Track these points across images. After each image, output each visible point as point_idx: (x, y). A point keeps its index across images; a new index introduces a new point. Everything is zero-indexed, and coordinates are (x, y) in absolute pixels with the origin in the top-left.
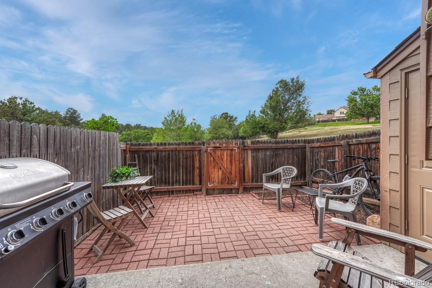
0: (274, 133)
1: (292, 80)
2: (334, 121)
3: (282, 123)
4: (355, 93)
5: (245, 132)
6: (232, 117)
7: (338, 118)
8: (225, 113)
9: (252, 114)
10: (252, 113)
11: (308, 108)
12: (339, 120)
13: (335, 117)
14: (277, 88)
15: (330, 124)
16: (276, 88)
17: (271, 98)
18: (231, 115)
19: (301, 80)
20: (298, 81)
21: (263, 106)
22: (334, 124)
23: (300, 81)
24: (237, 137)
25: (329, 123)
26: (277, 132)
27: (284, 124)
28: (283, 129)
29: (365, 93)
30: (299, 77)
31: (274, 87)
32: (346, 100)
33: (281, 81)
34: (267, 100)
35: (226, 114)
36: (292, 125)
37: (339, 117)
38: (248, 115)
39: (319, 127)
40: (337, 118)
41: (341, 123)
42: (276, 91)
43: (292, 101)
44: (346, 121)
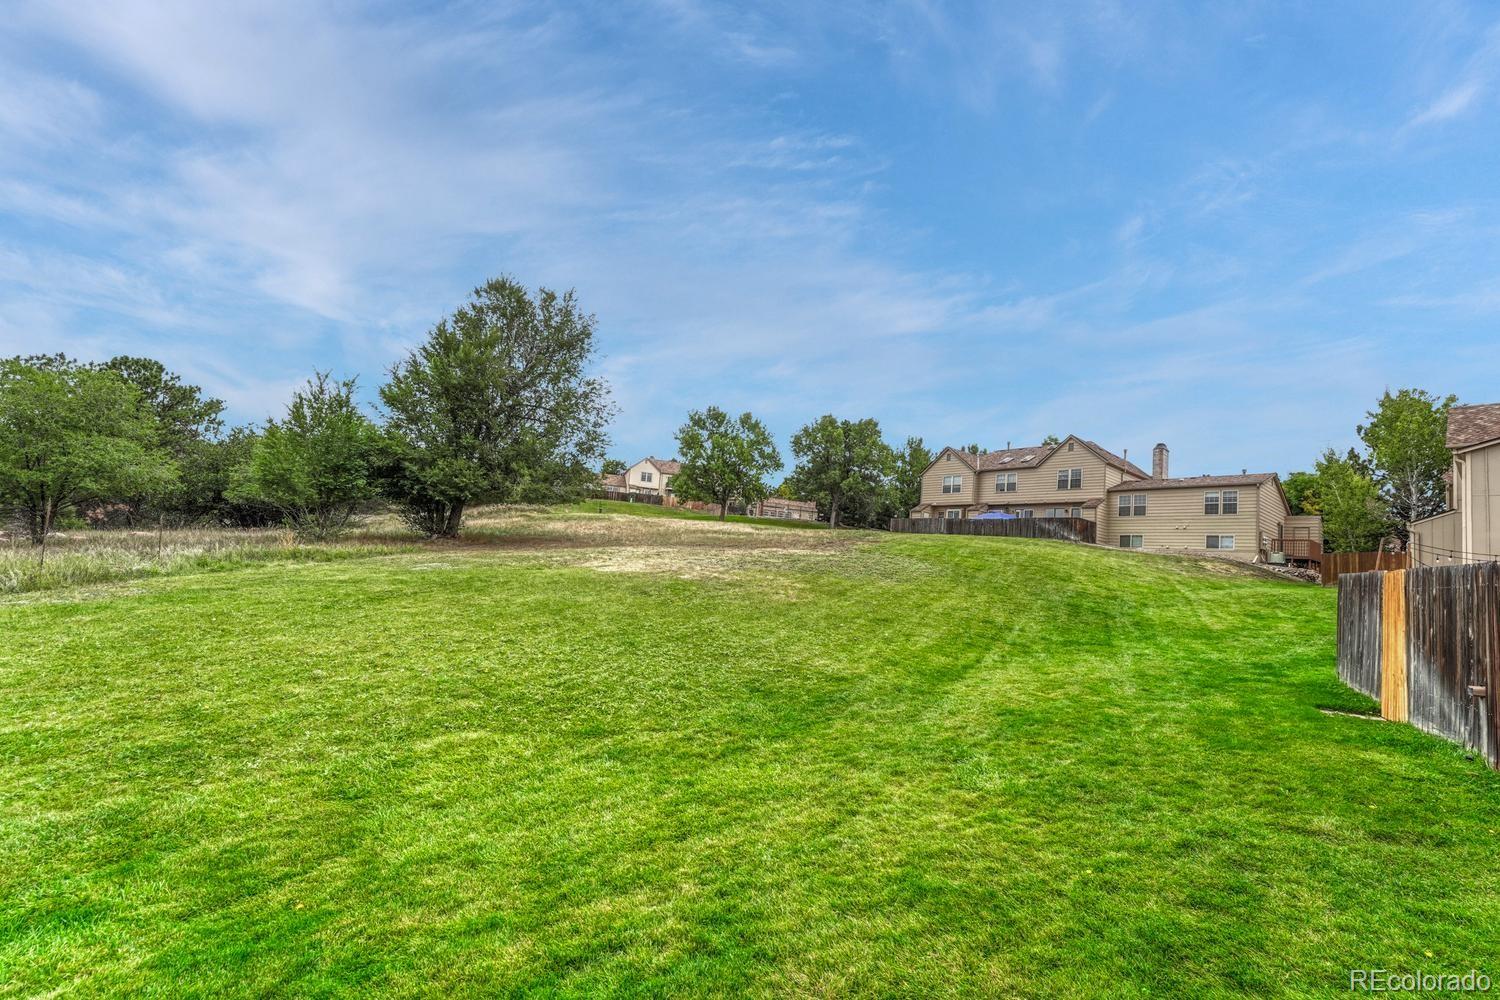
0: (444, 505)
1: (545, 300)
2: (624, 497)
3: (491, 468)
4: (698, 422)
5: (275, 481)
6: (188, 395)
7: (634, 491)
8: (137, 362)
9: (334, 393)
10: (331, 390)
11: (598, 430)
12: (638, 498)
13: (625, 487)
14: (479, 310)
15: (613, 508)
16: (474, 307)
17: (445, 344)
18: (184, 383)
19: (583, 308)
20: (567, 314)
21: (401, 373)
22: (623, 509)
23: (575, 312)
24: (212, 508)
25: (609, 501)
26: (458, 504)
27: (498, 476)
28: (495, 495)
29: (722, 429)
30: (574, 297)
31: (465, 301)
32: (676, 438)
33: (498, 287)
34: (424, 349)
35: (145, 367)
36: (535, 486)
37: (638, 488)
38: (307, 395)
39: (580, 510)
40: (632, 491)
41: (643, 507)
42: (472, 323)
43: (543, 385)
44: (655, 503)
